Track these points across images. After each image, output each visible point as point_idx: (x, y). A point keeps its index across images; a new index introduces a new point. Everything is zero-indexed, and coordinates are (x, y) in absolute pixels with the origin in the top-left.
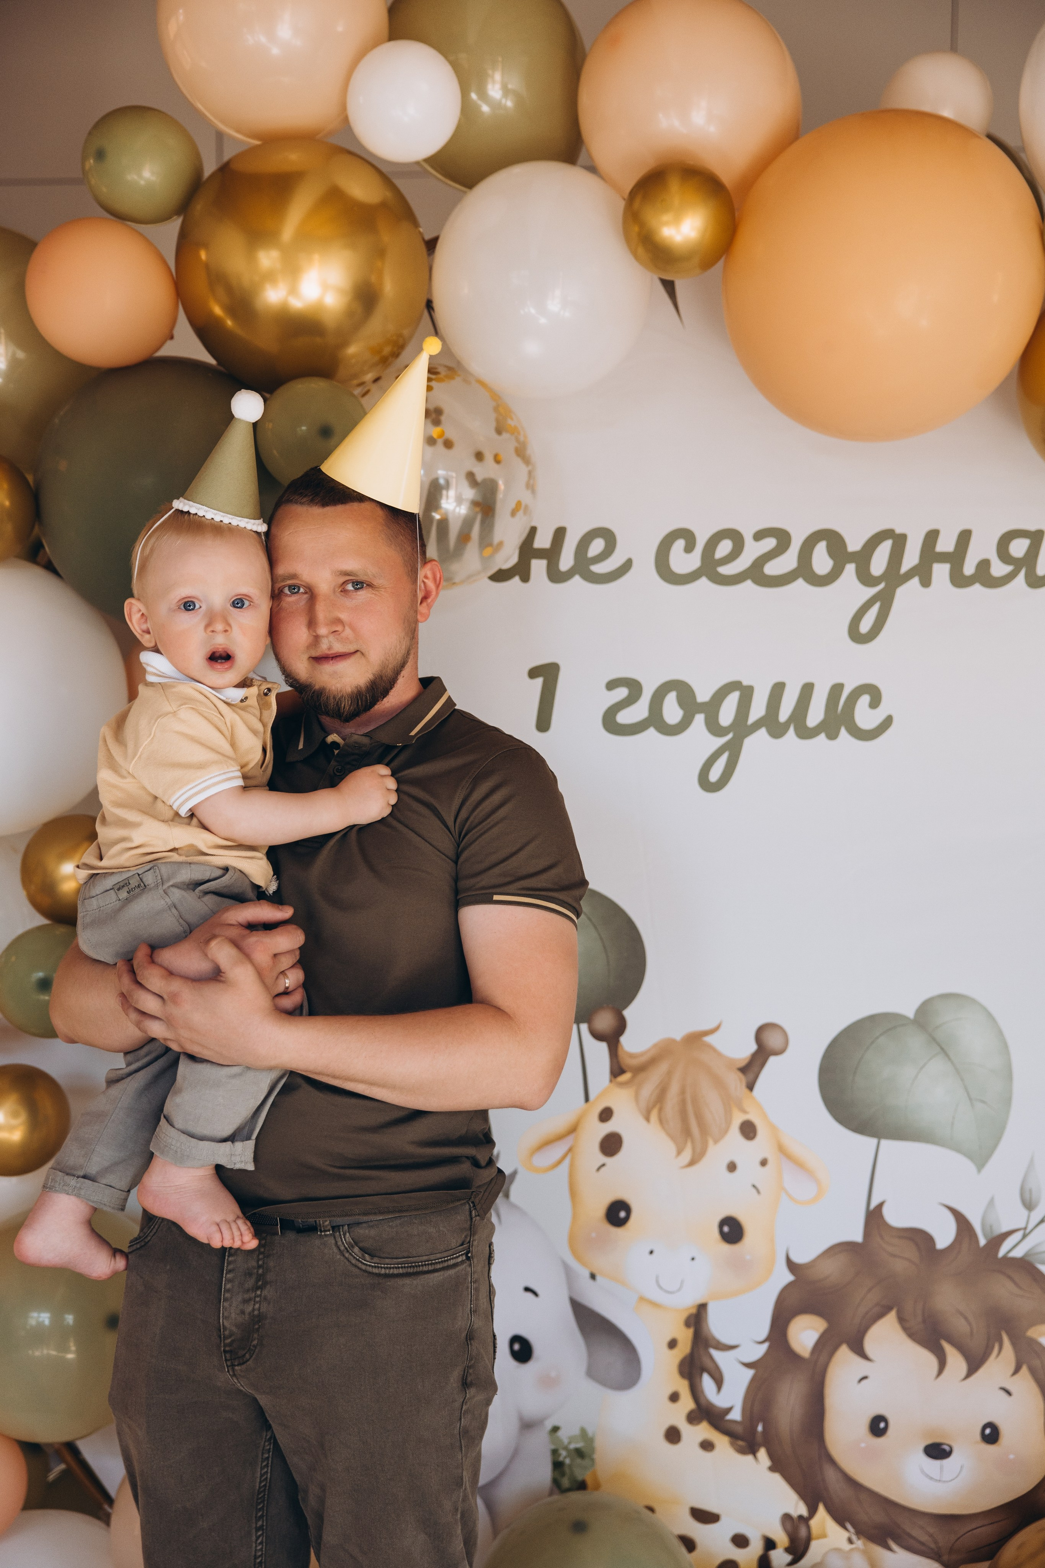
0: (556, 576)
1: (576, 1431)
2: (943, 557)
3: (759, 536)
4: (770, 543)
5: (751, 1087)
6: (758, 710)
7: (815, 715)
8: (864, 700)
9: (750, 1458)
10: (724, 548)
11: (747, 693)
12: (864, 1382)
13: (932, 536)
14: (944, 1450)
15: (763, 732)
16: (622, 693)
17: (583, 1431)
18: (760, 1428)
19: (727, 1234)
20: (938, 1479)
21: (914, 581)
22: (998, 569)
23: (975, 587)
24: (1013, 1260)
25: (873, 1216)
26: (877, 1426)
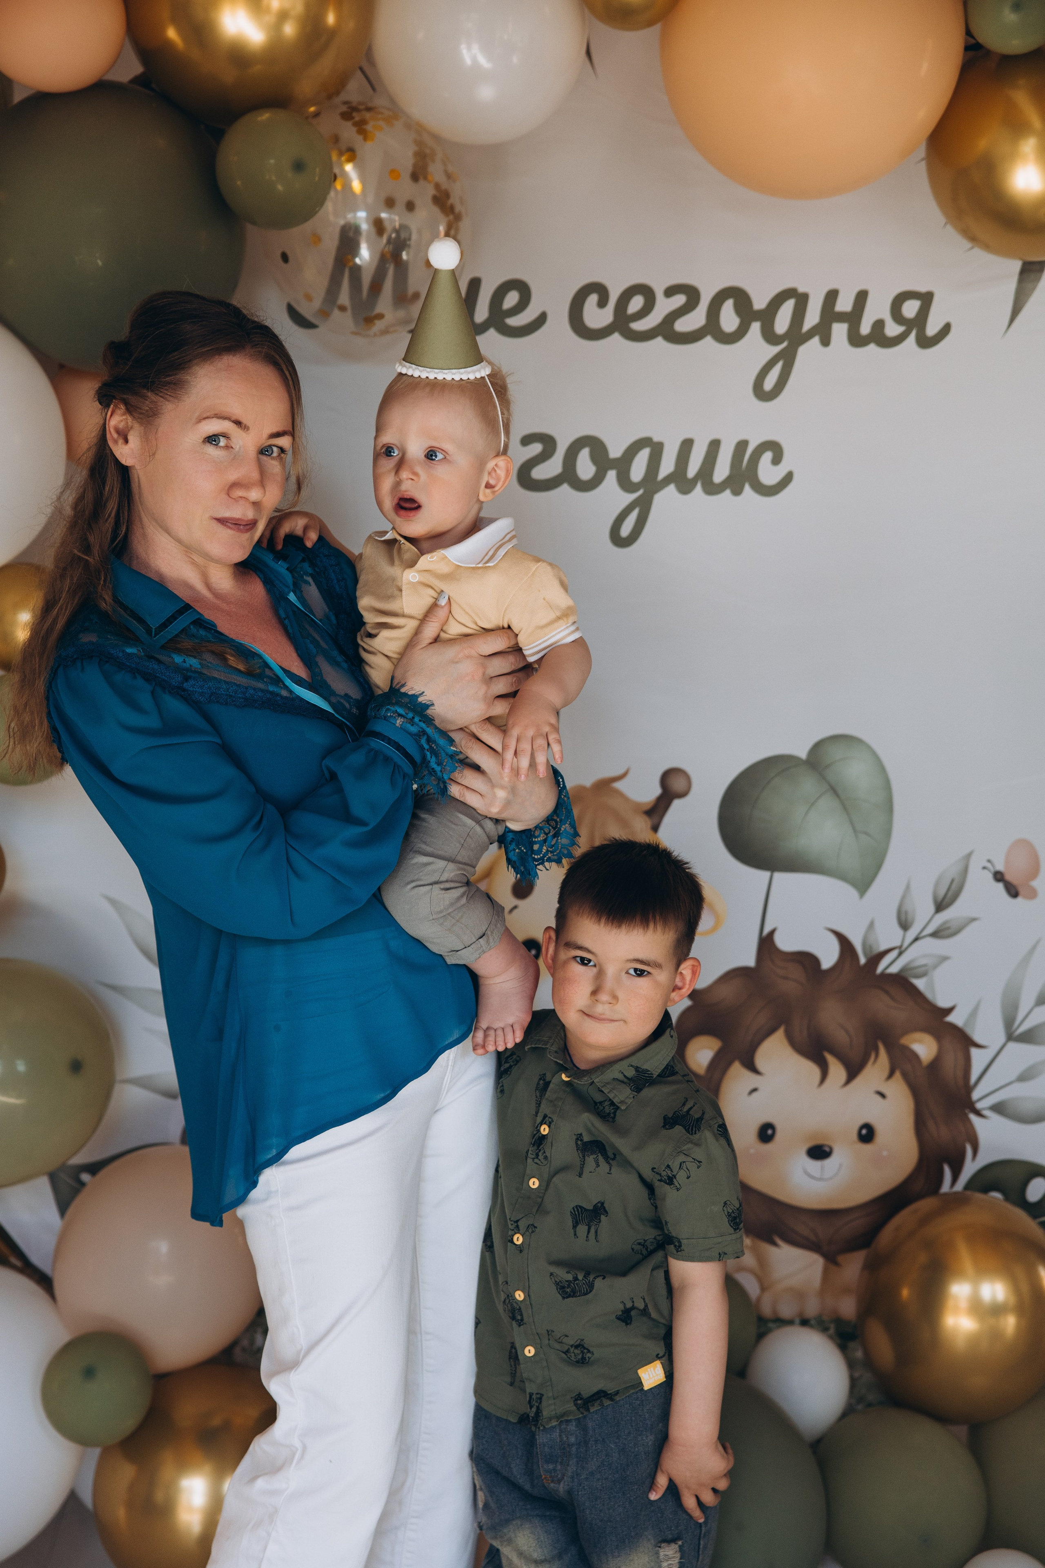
2: (842, 317)
3: (670, 292)
4: (680, 300)
5: (655, 828)
6: (667, 466)
7: (721, 472)
8: (768, 456)
10: (636, 303)
11: (657, 450)
12: (755, 1094)
13: (832, 296)
14: (825, 1151)
15: (671, 488)
16: (536, 448)
20: (820, 1177)
21: (816, 340)
22: (892, 329)
23: (872, 347)
24: (891, 975)
25: (766, 943)
26: (766, 1133)
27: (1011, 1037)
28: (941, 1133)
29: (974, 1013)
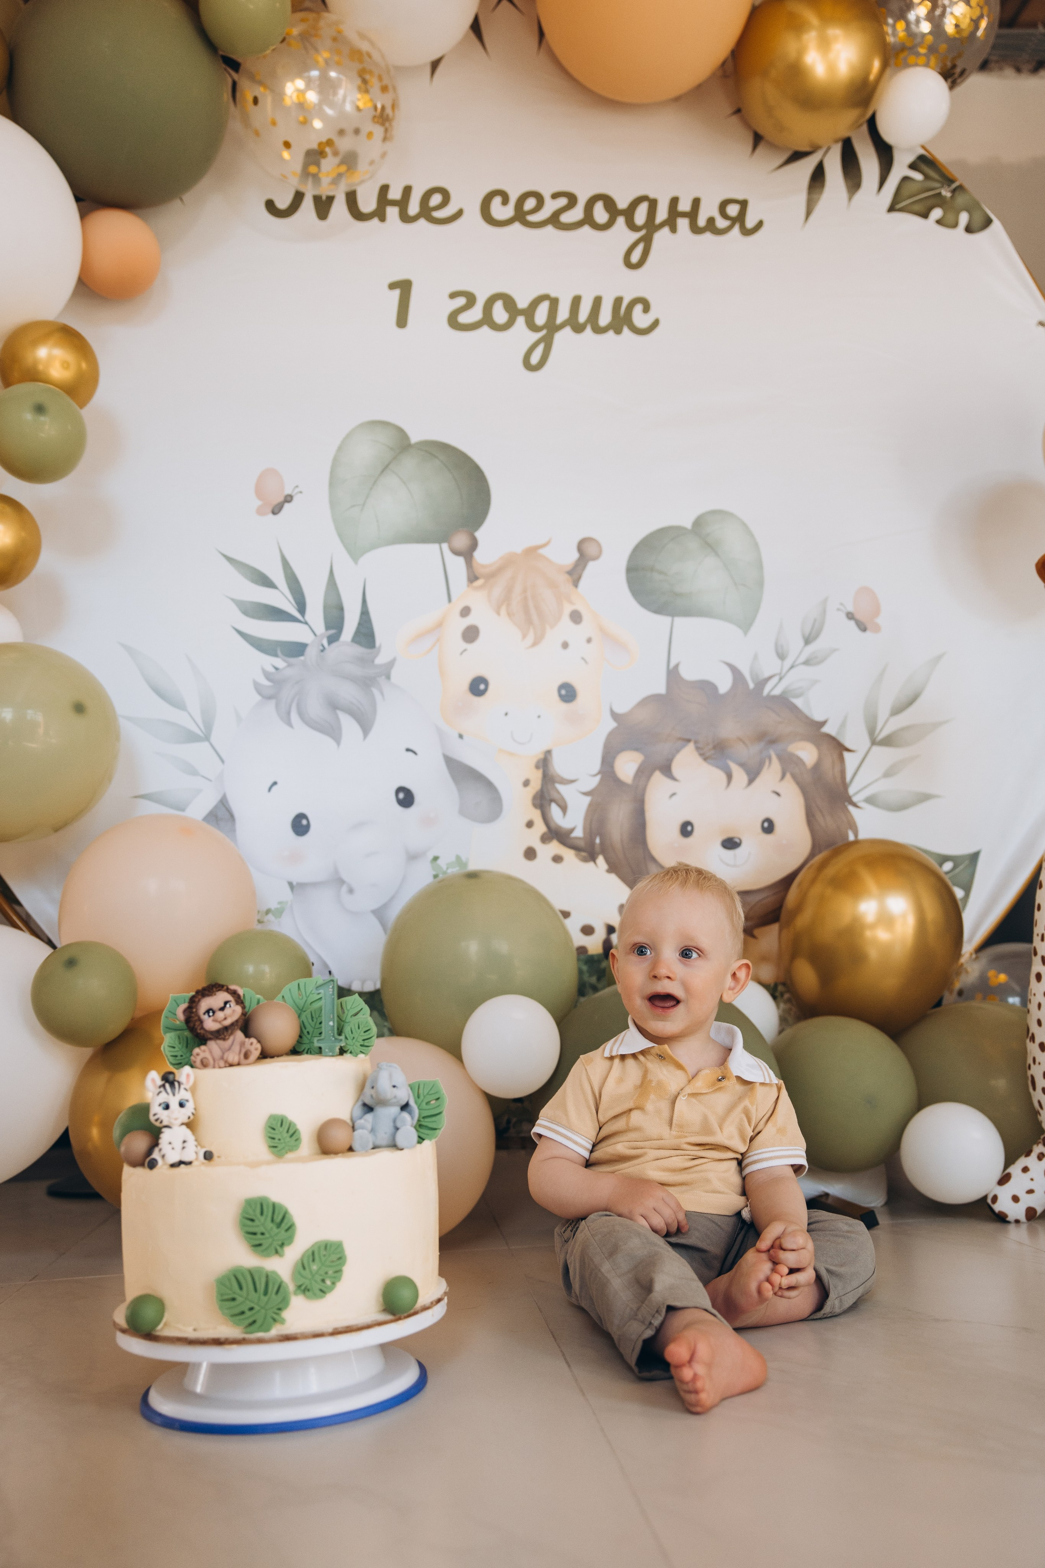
0: (405, 218)
1: (453, 859)
2: (683, 215)
3: (555, 196)
4: (563, 202)
5: (576, 583)
6: (563, 314)
7: (605, 318)
8: (638, 308)
9: (591, 864)
10: (530, 203)
11: (554, 303)
12: (674, 798)
13: (674, 201)
14: (737, 842)
15: (568, 330)
16: (461, 301)
17: (458, 858)
18: (598, 841)
19: (566, 695)
20: (734, 863)
21: (666, 230)
22: (721, 223)
23: (708, 236)
24: (774, 697)
25: (673, 674)
26: (686, 829)
27: (874, 743)
28: (826, 822)
29: (843, 725)
